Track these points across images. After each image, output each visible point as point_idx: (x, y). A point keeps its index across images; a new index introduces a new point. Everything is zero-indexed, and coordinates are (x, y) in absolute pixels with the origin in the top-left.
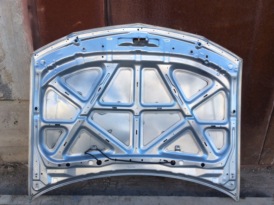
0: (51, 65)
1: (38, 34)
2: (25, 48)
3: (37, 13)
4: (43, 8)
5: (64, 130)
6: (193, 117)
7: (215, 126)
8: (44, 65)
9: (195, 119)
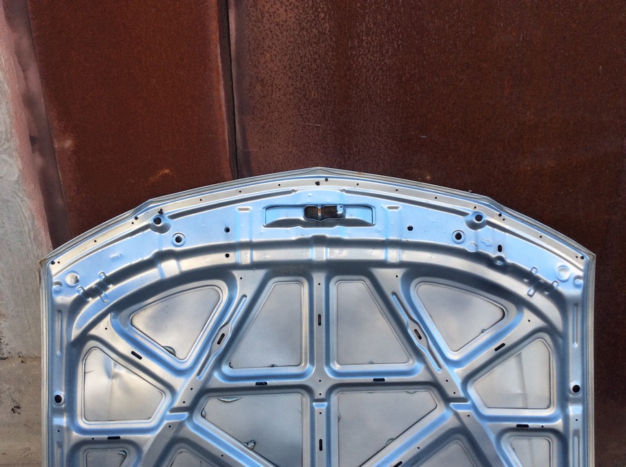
0: (92, 284)
1: (60, 202)
2: (30, 237)
3: (54, 152)
4: (68, 139)
5: (132, 449)
6: (469, 403)
7: (527, 426)
8: (75, 286)
9: (474, 407)
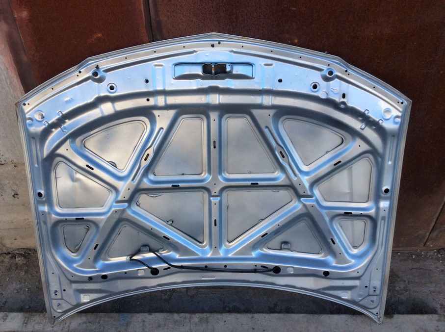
0: (54, 119)
3: (15, 21)
4: (24, 11)
6: (314, 198)
7: (351, 213)
8: (42, 121)
9: (317, 201)
